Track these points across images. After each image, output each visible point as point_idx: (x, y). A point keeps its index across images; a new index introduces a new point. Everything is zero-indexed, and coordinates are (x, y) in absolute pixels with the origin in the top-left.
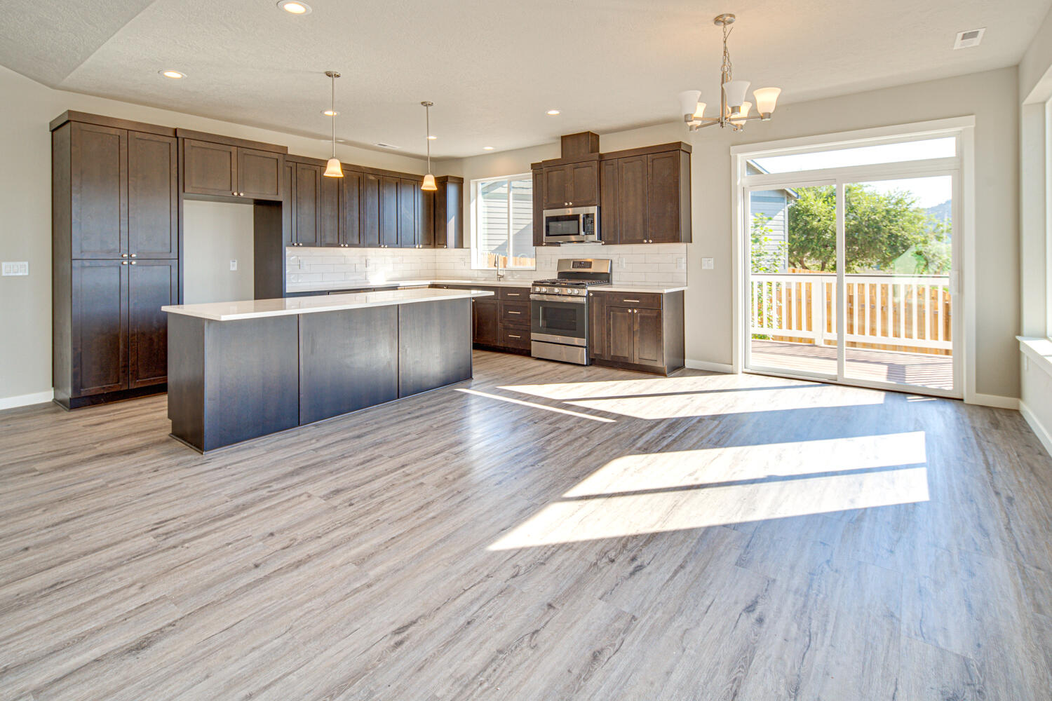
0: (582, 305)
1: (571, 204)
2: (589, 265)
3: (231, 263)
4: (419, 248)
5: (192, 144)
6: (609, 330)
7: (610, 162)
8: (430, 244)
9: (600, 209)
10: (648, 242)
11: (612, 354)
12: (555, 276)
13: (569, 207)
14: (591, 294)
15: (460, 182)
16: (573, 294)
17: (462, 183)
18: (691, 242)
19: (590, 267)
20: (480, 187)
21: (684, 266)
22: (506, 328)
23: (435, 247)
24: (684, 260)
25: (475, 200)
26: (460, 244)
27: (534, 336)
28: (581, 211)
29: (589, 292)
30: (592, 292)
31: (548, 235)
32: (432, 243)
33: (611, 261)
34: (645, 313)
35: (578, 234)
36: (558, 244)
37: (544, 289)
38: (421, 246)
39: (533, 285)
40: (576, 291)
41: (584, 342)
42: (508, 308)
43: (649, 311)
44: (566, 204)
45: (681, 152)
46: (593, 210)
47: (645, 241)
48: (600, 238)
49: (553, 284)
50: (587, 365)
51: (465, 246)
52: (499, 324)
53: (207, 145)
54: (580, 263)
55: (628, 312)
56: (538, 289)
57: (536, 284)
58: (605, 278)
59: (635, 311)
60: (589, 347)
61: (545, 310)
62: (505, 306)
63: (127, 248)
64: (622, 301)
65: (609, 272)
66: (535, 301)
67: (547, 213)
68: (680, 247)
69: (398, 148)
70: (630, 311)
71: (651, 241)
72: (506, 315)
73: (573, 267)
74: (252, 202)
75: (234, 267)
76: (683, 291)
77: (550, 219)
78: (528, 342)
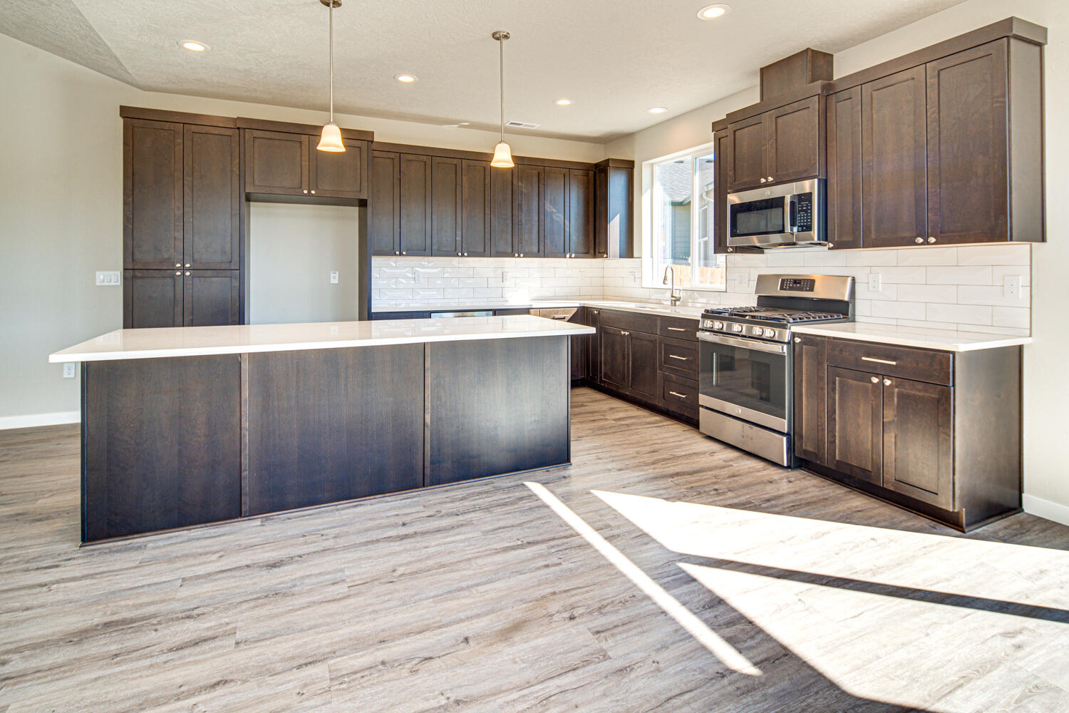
0: (780, 357)
1: (770, 179)
2: (810, 284)
3: (332, 275)
4: (570, 257)
5: (255, 135)
6: (832, 413)
7: (845, 95)
8: (588, 253)
9: (824, 185)
10: (926, 243)
11: (837, 458)
12: (753, 303)
13: (767, 185)
14: (798, 340)
15: (629, 167)
16: (764, 337)
17: (632, 168)
18: (1043, 240)
19: (812, 289)
20: (657, 170)
21: (1023, 294)
22: (666, 380)
23: (595, 256)
24: (1024, 279)
25: (649, 191)
26: (628, 250)
27: (703, 399)
28: (787, 191)
29: (794, 335)
30: (800, 335)
31: (734, 234)
32: (592, 251)
33: (854, 279)
34: (908, 389)
35: (782, 231)
36: (759, 250)
37: (717, 325)
38: (573, 256)
39: (704, 316)
40: (769, 332)
41: (783, 424)
42: (670, 349)
43: (920, 386)
44: (763, 180)
45: (1012, 41)
46: (810, 186)
47: (920, 240)
48: (825, 236)
49: (738, 315)
50: (789, 467)
51: (635, 254)
52: (658, 371)
53: (272, 135)
54: (796, 282)
55: (871, 382)
56: (708, 324)
57: (709, 315)
58: (840, 309)
59: (888, 382)
60: (793, 437)
61: (720, 357)
62: (666, 345)
63: (182, 257)
64: (858, 360)
65: (846, 298)
66: (705, 343)
67: (733, 199)
68: (1013, 252)
69: (536, 126)
70: (875, 380)
71: (932, 240)
72: (667, 360)
73: (782, 288)
74: (357, 203)
75: (334, 279)
76: (1021, 348)
77: (737, 209)
78: (696, 407)
